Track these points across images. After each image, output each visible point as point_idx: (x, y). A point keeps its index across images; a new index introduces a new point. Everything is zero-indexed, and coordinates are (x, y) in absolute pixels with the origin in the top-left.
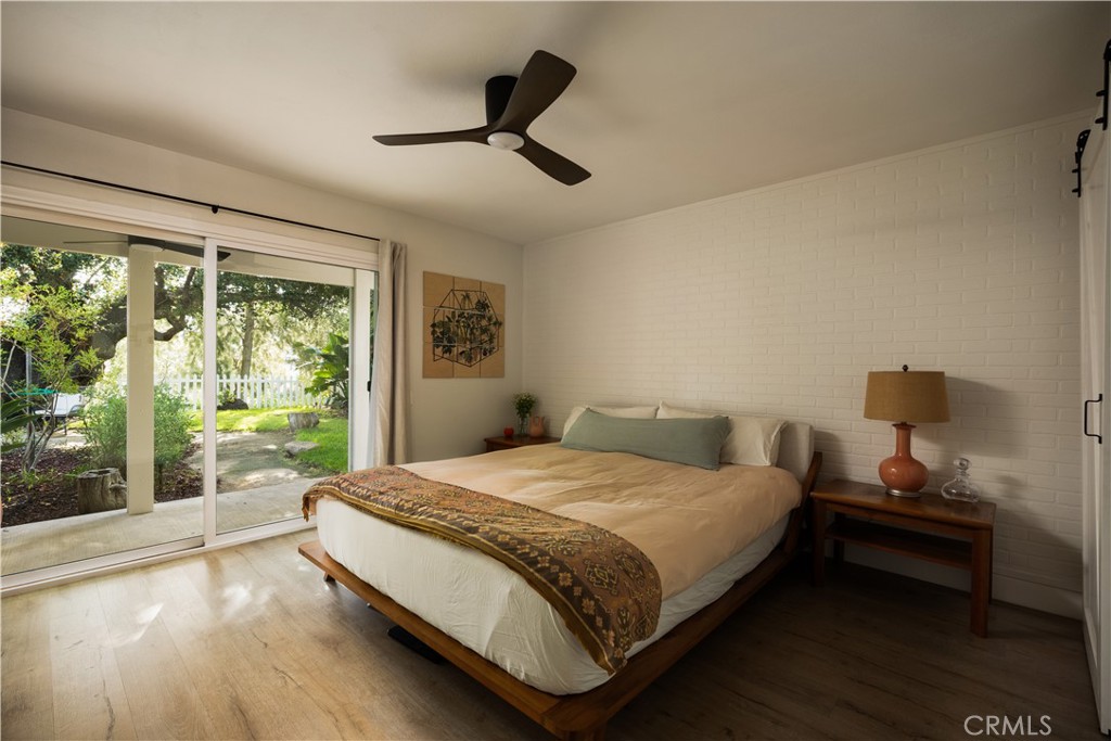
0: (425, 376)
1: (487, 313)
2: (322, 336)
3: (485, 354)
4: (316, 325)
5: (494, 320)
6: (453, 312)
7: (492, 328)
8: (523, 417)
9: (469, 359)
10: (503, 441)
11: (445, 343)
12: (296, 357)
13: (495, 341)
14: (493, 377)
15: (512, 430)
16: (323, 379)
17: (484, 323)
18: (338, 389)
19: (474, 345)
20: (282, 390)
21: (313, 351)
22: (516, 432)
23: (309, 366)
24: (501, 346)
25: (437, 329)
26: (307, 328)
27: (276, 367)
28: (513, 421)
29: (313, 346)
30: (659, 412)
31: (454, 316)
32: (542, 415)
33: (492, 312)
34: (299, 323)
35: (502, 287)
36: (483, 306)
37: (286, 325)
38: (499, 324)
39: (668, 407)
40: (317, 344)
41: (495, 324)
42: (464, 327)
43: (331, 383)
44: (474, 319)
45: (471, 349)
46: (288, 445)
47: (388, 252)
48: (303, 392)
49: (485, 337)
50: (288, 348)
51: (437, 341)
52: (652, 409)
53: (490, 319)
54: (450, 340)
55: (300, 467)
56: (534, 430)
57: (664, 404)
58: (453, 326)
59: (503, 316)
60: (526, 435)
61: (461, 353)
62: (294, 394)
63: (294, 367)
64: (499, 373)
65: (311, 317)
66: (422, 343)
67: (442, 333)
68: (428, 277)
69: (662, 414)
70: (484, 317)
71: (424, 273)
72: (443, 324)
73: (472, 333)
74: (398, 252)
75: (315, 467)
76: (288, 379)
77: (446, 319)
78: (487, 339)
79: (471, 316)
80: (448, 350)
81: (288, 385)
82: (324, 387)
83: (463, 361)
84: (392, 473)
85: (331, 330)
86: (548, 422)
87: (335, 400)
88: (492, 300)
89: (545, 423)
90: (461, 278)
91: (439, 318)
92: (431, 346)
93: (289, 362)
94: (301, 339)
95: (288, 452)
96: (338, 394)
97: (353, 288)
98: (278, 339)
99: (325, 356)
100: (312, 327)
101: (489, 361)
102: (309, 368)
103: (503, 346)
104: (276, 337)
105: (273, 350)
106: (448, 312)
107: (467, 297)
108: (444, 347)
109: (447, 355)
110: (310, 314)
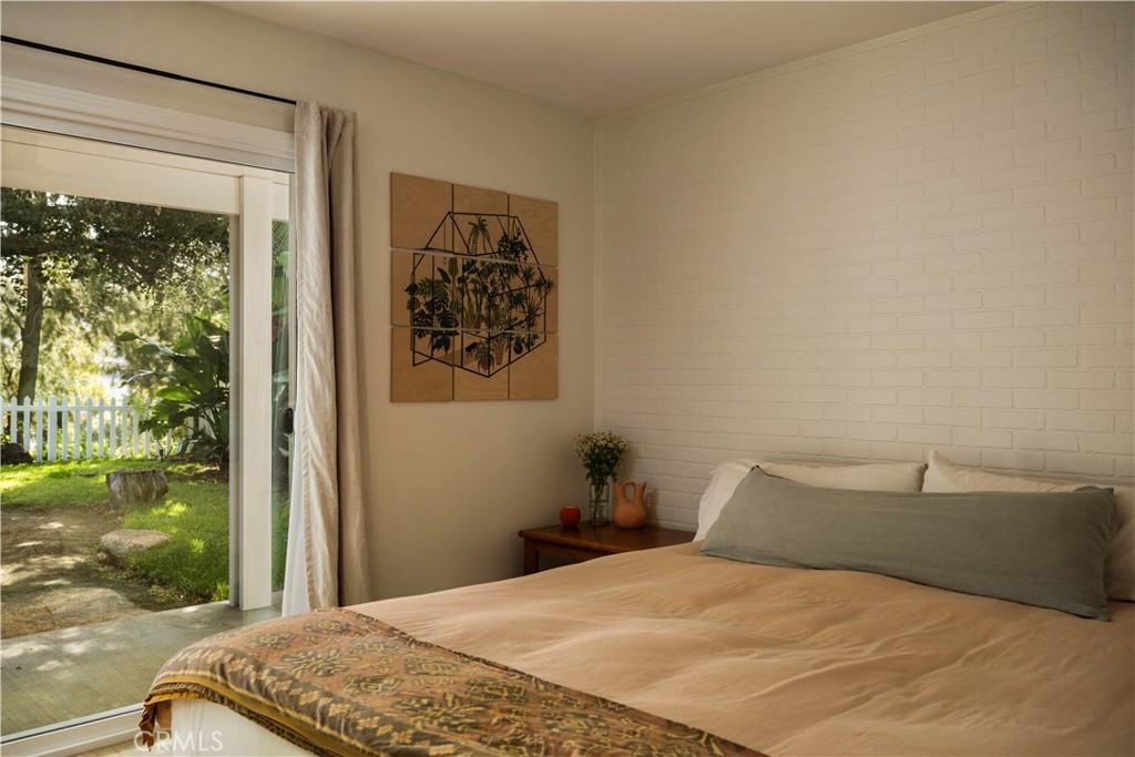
0: (395, 397)
1: (523, 264)
2: (170, 321)
3: (518, 350)
4: (160, 299)
5: (537, 277)
6: (453, 262)
7: (533, 294)
8: (599, 483)
9: (487, 361)
10: (555, 536)
11: (437, 327)
12: (122, 361)
13: (539, 321)
14: (534, 398)
15: (577, 513)
16: (175, 404)
17: (516, 283)
18: (203, 423)
19: (496, 331)
20: (95, 424)
21: (154, 349)
22: (585, 517)
23: (147, 378)
24: (551, 332)
25: (420, 298)
26: (142, 305)
27: (84, 383)
28: (578, 492)
29: (154, 340)
30: (927, 474)
31: (453, 269)
32: (638, 478)
33: (531, 259)
34: (127, 296)
35: (552, 208)
36: (513, 247)
37: (103, 299)
38: (546, 285)
39: (952, 464)
40: (163, 336)
41: (538, 285)
42: (475, 291)
43: (191, 412)
44: (496, 276)
45: (489, 339)
46: (110, 538)
47: (313, 129)
48: (136, 428)
49: (518, 314)
50: (107, 344)
51: (420, 323)
52: (909, 470)
53: (528, 275)
54: (446, 320)
55: (132, 585)
56: (625, 512)
57: (939, 458)
58: (451, 289)
59: (554, 268)
60: (607, 524)
61: (470, 349)
62: (118, 433)
63: (118, 381)
64: (546, 389)
65: (151, 283)
66: (387, 327)
67: (430, 305)
68: (399, 184)
69: (937, 481)
70: (513, 270)
71: (391, 174)
72: (431, 285)
73: (491, 305)
74: (337, 130)
75: (163, 584)
76: (108, 403)
77: (438, 276)
78: (522, 317)
79: (490, 269)
80: (442, 342)
81: (107, 416)
82: (177, 419)
83: (474, 365)
84: (345, 630)
85: (188, 309)
86: (653, 495)
87: (200, 444)
88: (533, 233)
89: (647, 498)
90: (465, 187)
91: (424, 273)
92: (407, 333)
93: (109, 372)
94: (133, 327)
95: (107, 551)
96: (202, 432)
97: (238, 218)
98: (88, 328)
99: (176, 360)
100: (152, 302)
101: (526, 364)
102: (146, 383)
103: (554, 332)
104: (84, 324)
105: (79, 349)
106: (442, 260)
107: (480, 228)
108: (435, 334)
109: (440, 353)
110: (149, 278)
